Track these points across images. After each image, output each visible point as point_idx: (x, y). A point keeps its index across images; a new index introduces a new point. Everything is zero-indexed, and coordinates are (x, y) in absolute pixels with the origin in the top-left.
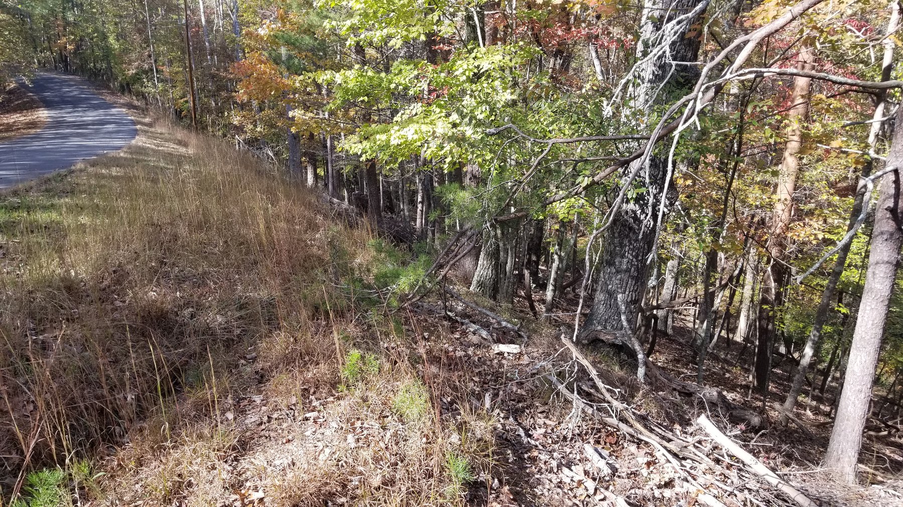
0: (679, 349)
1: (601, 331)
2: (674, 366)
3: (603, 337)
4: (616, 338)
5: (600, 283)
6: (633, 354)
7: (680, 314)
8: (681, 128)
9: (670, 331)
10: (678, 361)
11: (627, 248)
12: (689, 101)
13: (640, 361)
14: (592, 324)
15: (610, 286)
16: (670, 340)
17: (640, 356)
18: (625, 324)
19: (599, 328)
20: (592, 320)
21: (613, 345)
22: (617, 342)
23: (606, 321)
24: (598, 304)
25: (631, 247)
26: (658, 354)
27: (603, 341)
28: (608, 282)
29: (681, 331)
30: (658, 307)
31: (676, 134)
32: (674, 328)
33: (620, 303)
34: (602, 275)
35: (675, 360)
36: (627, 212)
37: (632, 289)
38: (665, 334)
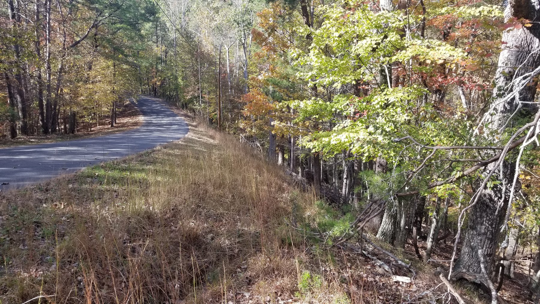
0: (518, 289)
1: (465, 273)
2: (516, 301)
3: (467, 277)
4: (476, 279)
5: (466, 240)
6: (488, 291)
7: (519, 264)
8: (525, 144)
9: (512, 276)
10: (518, 297)
11: (485, 219)
12: (530, 127)
13: (493, 296)
14: (459, 268)
15: (472, 243)
16: (512, 282)
17: (494, 293)
18: (483, 270)
19: (464, 271)
20: (460, 265)
21: (474, 283)
22: (476, 281)
23: (469, 266)
24: (463, 254)
25: (488, 218)
26: (504, 291)
27: (466, 280)
28: (471, 240)
29: (520, 276)
30: (505, 259)
31: (522, 148)
32: (515, 273)
33: (480, 256)
34: (467, 235)
35: (516, 296)
36: (485, 195)
37: (488, 246)
38: (509, 277)
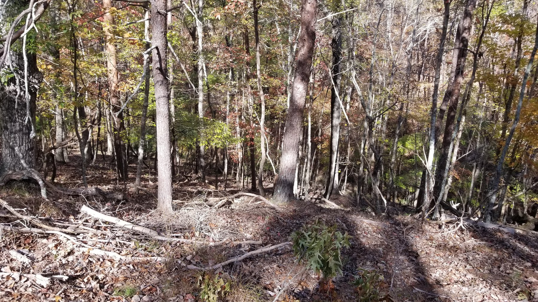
0: (74, 170)
1: (12, 174)
2: (72, 180)
3: (14, 177)
4: (24, 175)
5: (4, 143)
6: (36, 183)
8: (26, 31)
10: (74, 177)
11: (17, 116)
13: (41, 185)
14: (4, 171)
15: (11, 143)
17: (41, 182)
18: (25, 165)
19: (10, 172)
20: (4, 168)
21: (23, 181)
22: (25, 178)
23: (14, 166)
24: (5, 157)
25: (19, 114)
26: (60, 176)
27: (15, 180)
28: (9, 141)
31: (24, 36)
33: (18, 153)
34: (3, 137)
35: (72, 176)
36: (10, 92)
37: (27, 141)
38: (63, 163)
